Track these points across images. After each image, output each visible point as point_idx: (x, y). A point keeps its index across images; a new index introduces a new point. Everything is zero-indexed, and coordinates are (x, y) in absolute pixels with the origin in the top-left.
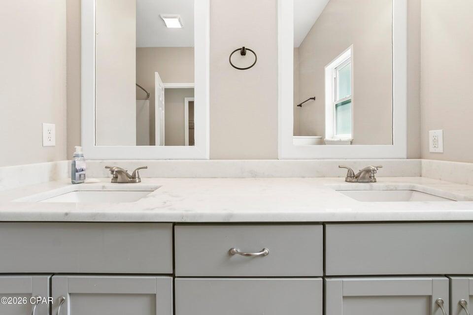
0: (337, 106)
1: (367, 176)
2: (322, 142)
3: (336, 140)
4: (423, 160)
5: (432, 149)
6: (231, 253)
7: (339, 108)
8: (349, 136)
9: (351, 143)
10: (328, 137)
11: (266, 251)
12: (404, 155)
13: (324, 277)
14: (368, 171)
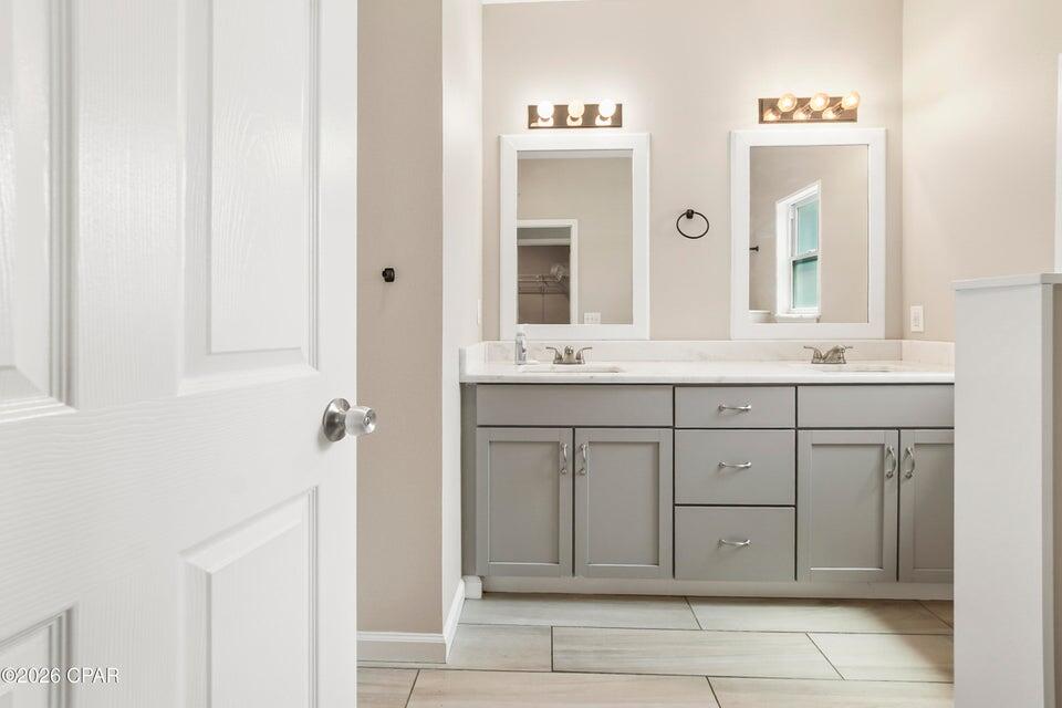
0: (795, 263)
1: (836, 356)
2: (770, 318)
3: (794, 316)
4: (903, 341)
5: (913, 329)
6: (721, 409)
7: (799, 267)
8: (813, 311)
9: (818, 321)
10: (780, 312)
11: (749, 407)
12: (882, 335)
13: (797, 429)
14: (836, 351)
